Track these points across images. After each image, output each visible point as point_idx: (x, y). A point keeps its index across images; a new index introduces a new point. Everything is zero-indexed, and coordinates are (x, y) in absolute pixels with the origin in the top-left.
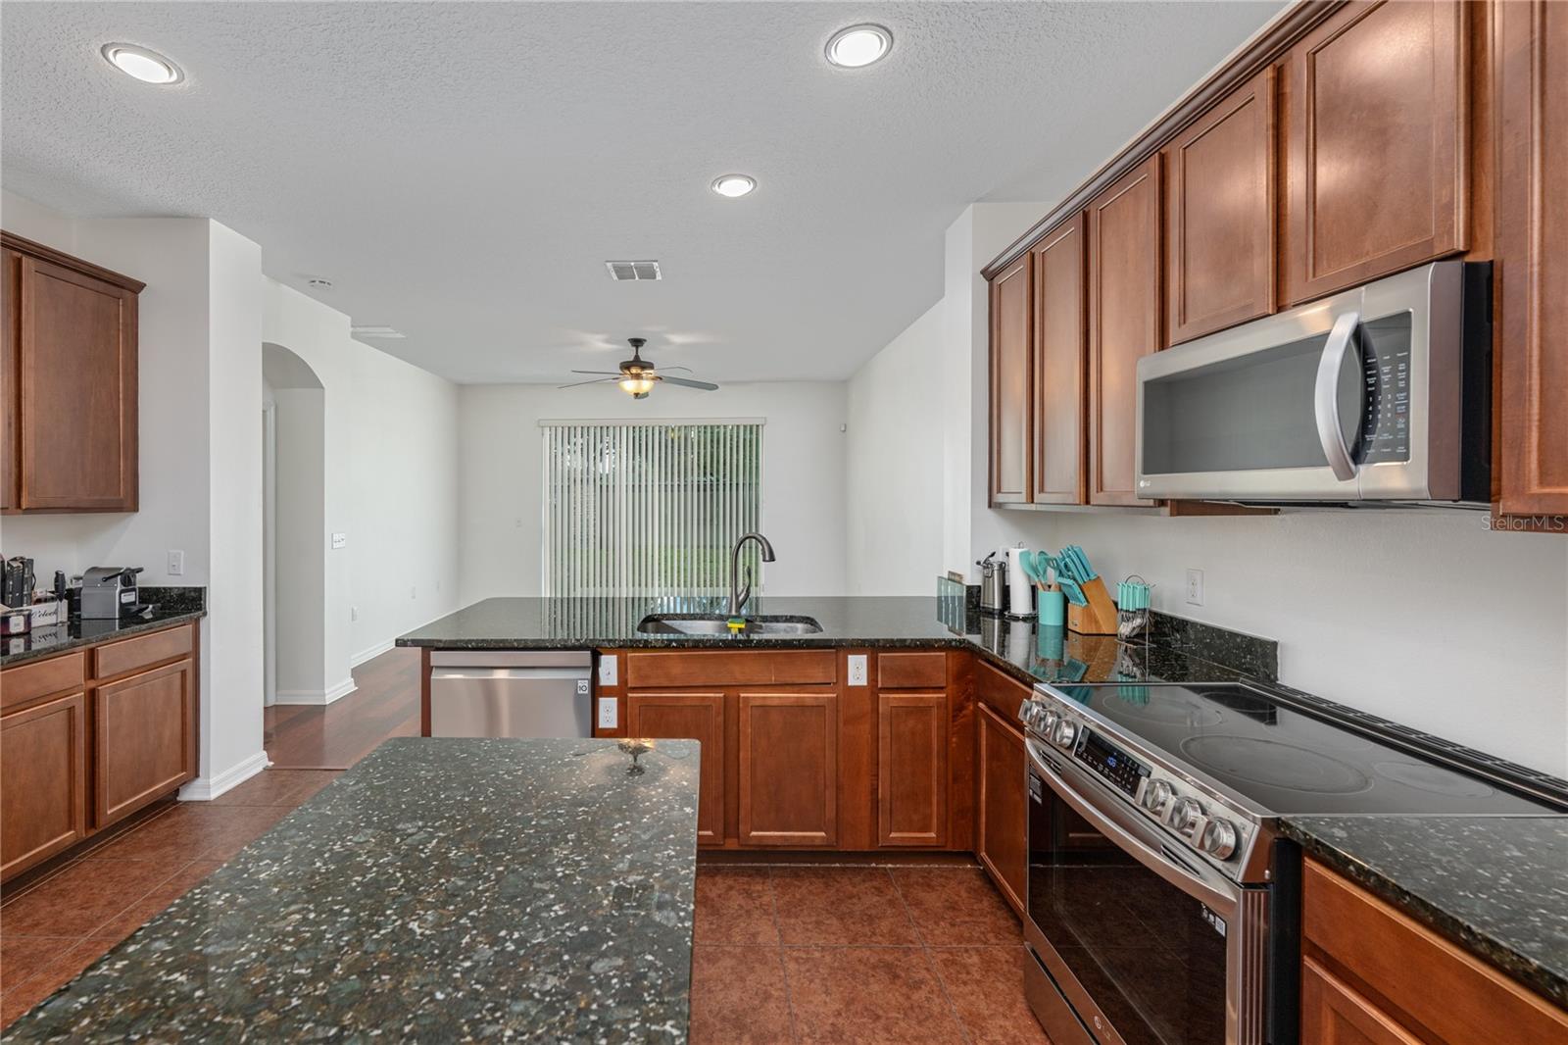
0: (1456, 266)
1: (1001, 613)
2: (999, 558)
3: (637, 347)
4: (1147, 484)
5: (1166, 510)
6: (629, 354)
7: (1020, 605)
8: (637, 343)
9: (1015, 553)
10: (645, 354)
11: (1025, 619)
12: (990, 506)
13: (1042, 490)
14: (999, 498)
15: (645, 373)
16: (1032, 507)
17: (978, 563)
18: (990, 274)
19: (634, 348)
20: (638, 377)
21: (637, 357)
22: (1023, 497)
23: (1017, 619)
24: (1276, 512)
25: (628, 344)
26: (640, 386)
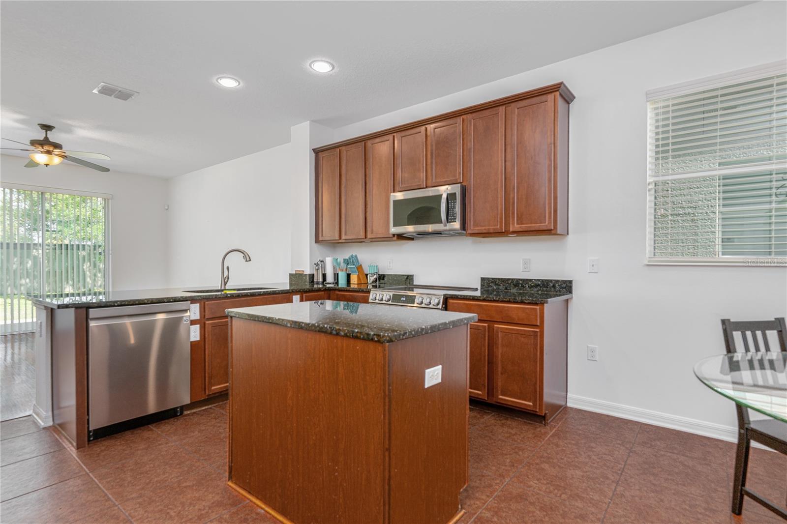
1: (323, 282)
3: (46, 130)
4: (394, 230)
5: (395, 238)
6: (40, 135)
7: (330, 279)
8: (47, 128)
10: (53, 136)
12: (316, 242)
14: (322, 238)
15: (57, 151)
17: (315, 264)
19: (44, 132)
20: (49, 152)
21: (47, 137)
25: (39, 128)
26: (51, 160)
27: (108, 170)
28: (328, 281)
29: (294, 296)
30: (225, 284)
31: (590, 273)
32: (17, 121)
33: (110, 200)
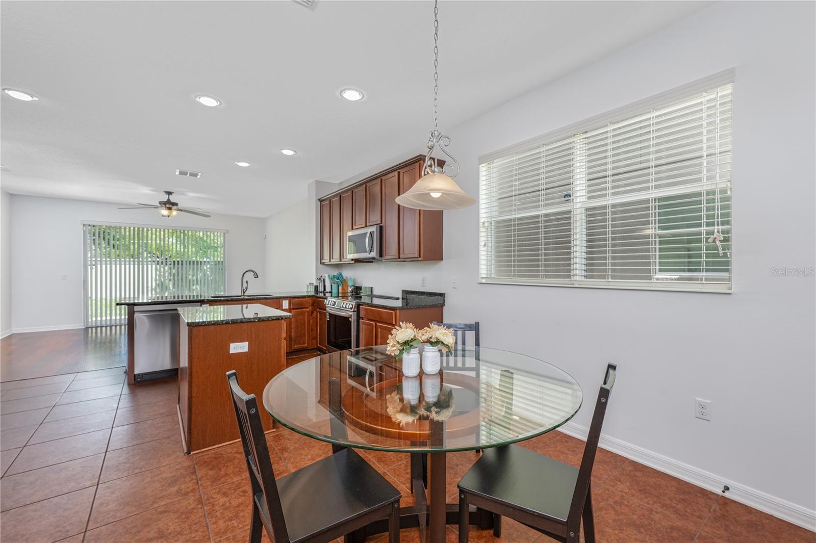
0: (378, 226)
1: (324, 292)
2: (323, 277)
3: (169, 195)
6: (165, 198)
7: (328, 289)
8: (169, 193)
9: (327, 275)
10: (173, 199)
11: (329, 292)
12: (321, 263)
13: (332, 259)
14: (323, 261)
15: (174, 207)
16: (330, 263)
18: (321, 201)
19: (167, 196)
20: (170, 209)
21: (169, 199)
22: (328, 261)
23: (327, 292)
24: (372, 262)
25: (164, 193)
26: (171, 213)
27: (210, 216)
28: (326, 291)
29: (283, 301)
30: (244, 293)
31: (453, 288)
32: (152, 190)
33: (226, 234)
